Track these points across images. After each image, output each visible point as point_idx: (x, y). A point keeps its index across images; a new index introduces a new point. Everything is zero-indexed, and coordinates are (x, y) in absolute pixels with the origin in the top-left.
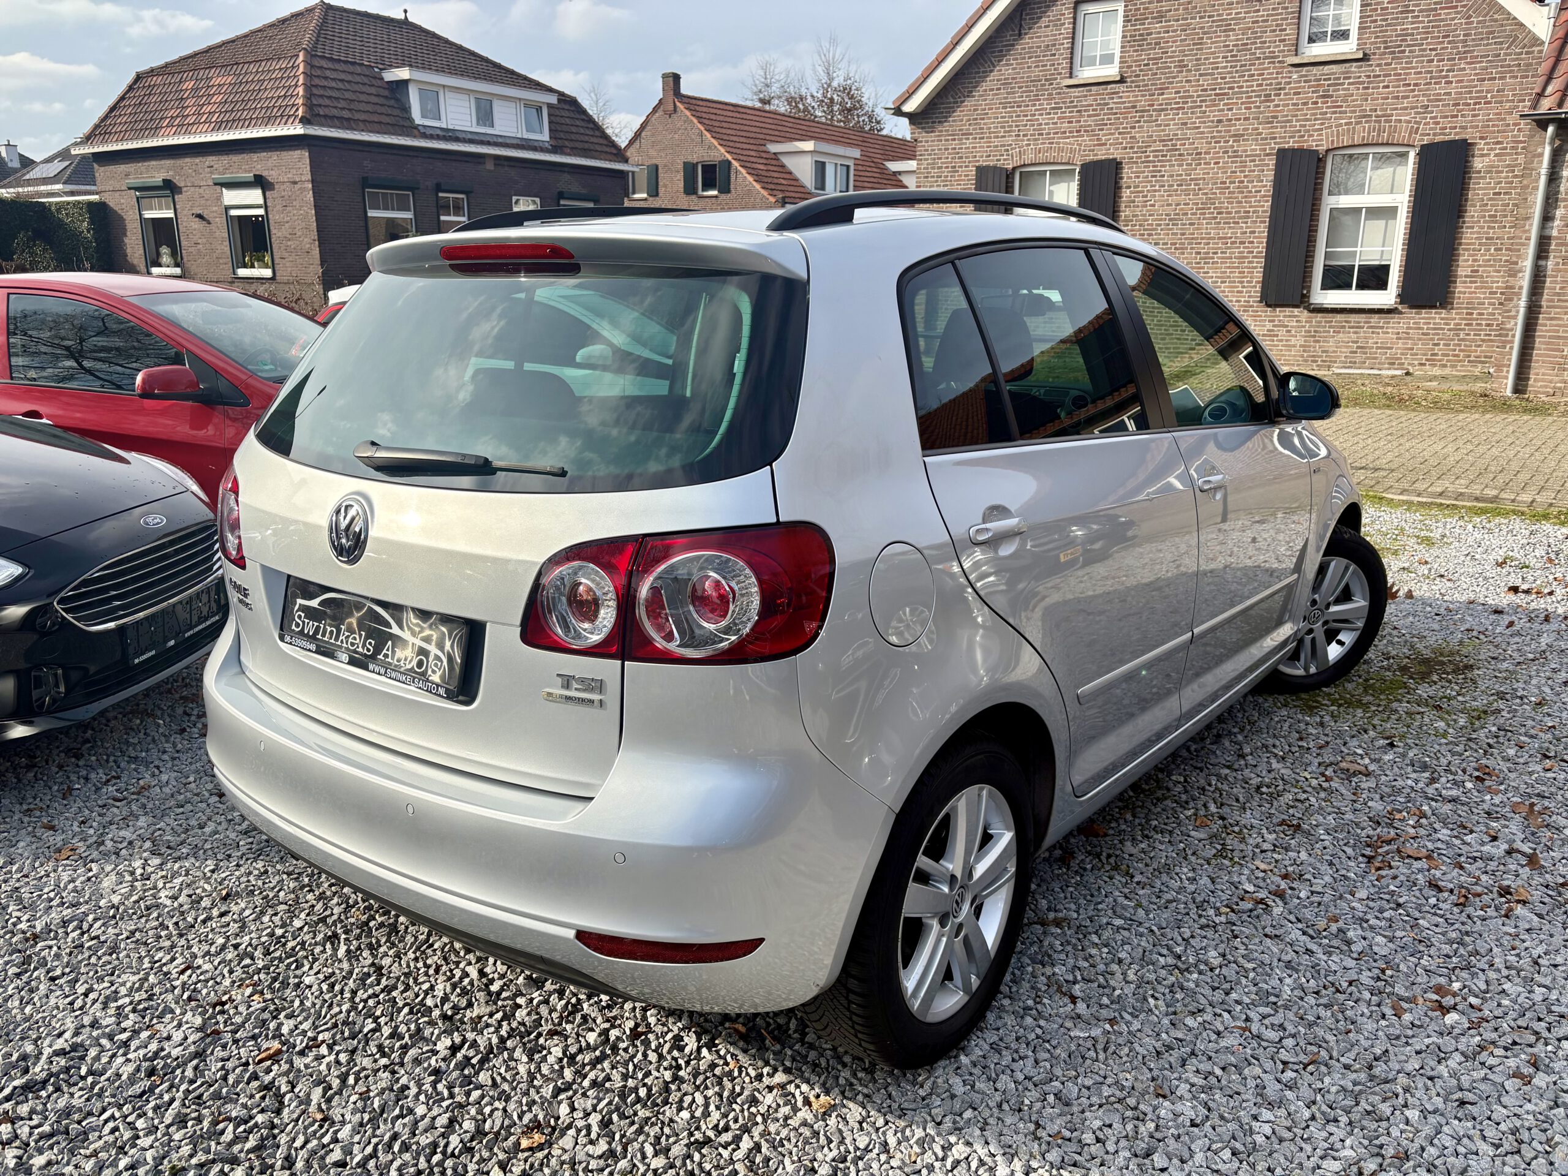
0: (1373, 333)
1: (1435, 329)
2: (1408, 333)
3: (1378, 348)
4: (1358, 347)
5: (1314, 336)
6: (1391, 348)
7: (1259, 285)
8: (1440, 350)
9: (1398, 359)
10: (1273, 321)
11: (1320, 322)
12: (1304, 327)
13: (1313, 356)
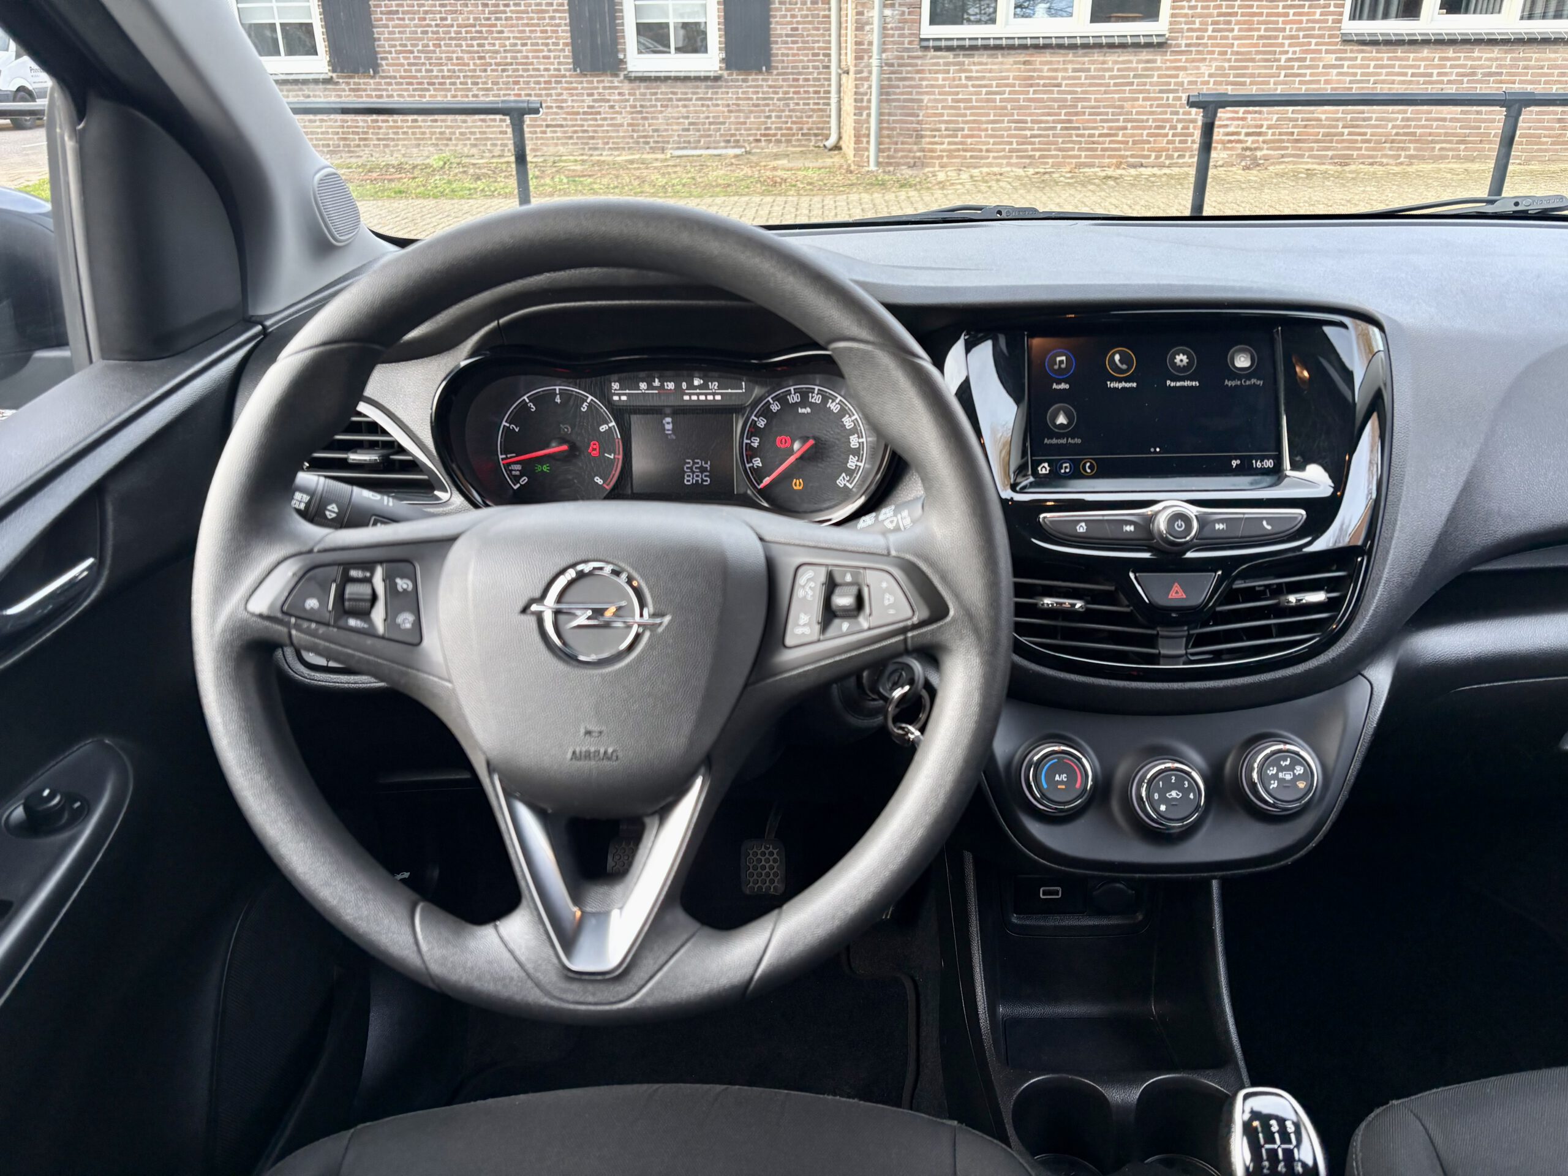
0: (703, 105)
1: (765, 99)
2: (738, 105)
3: (710, 124)
4: (690, 124)
5: (641, 112)
6: (724, 123)
7: (568, 49)
8: (772, 123)
9: (732, 135)
10: (592, 95)
11: (644, 94)
12: (627, 100)
13: (644, 137)
